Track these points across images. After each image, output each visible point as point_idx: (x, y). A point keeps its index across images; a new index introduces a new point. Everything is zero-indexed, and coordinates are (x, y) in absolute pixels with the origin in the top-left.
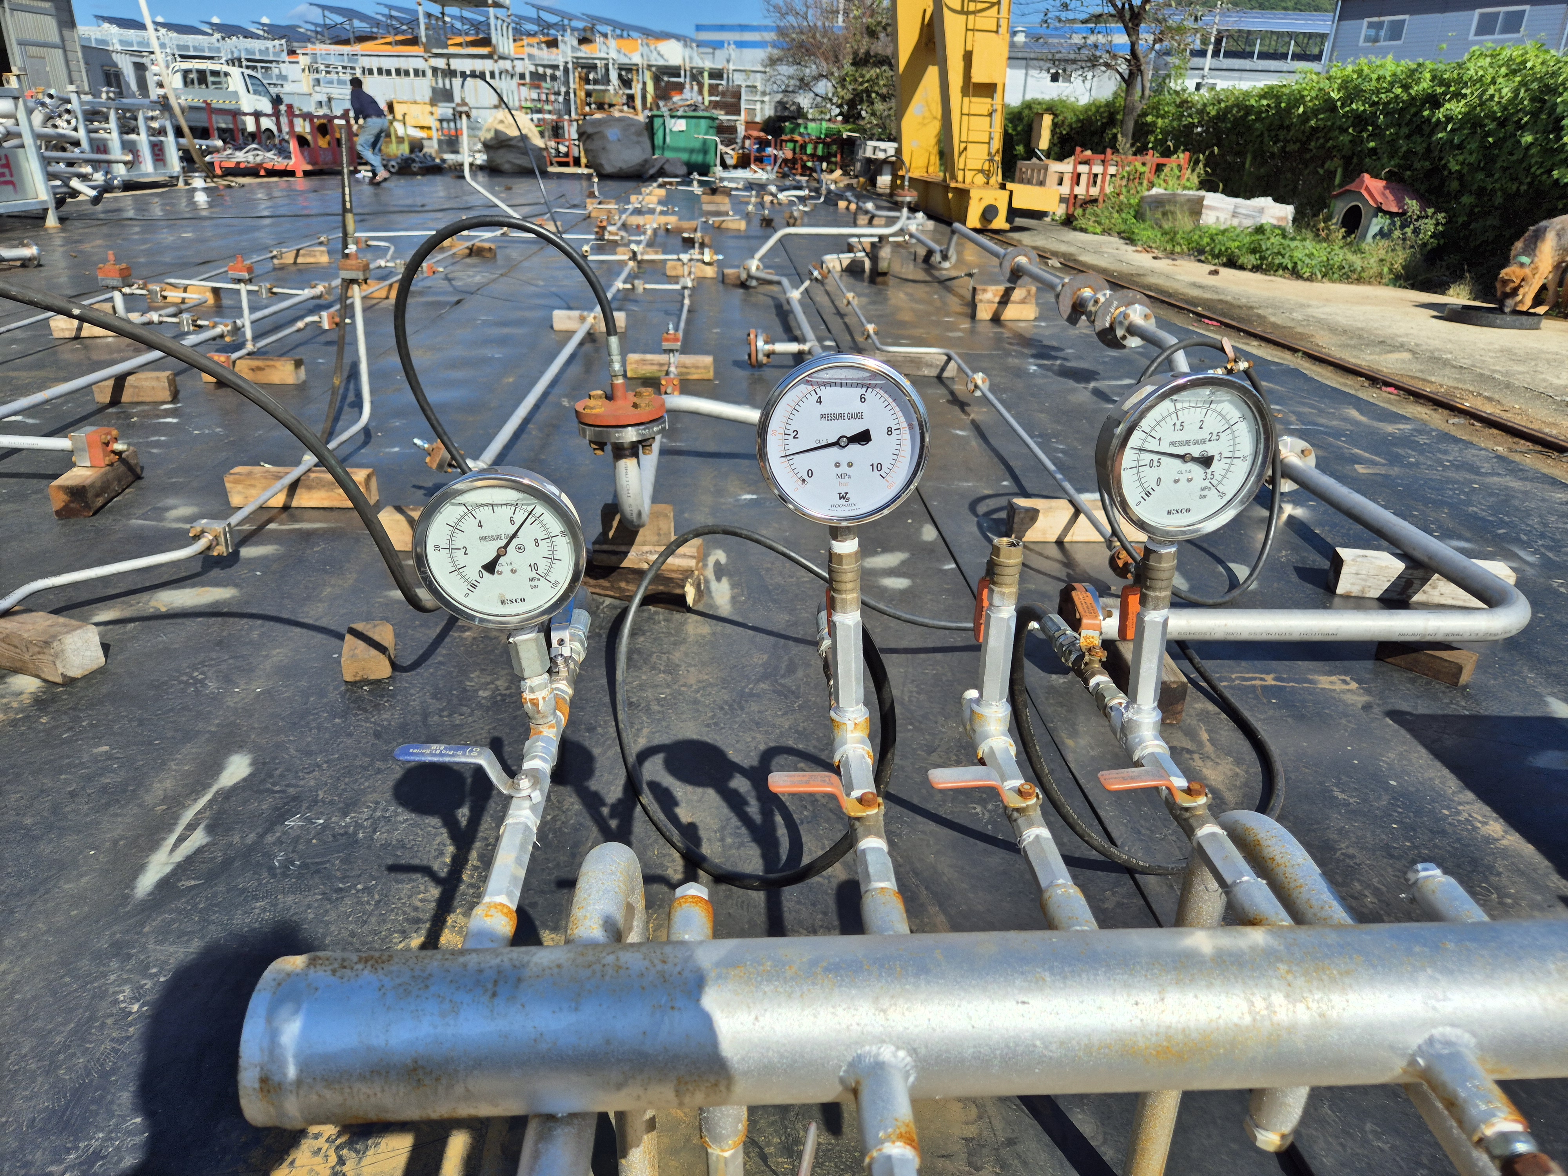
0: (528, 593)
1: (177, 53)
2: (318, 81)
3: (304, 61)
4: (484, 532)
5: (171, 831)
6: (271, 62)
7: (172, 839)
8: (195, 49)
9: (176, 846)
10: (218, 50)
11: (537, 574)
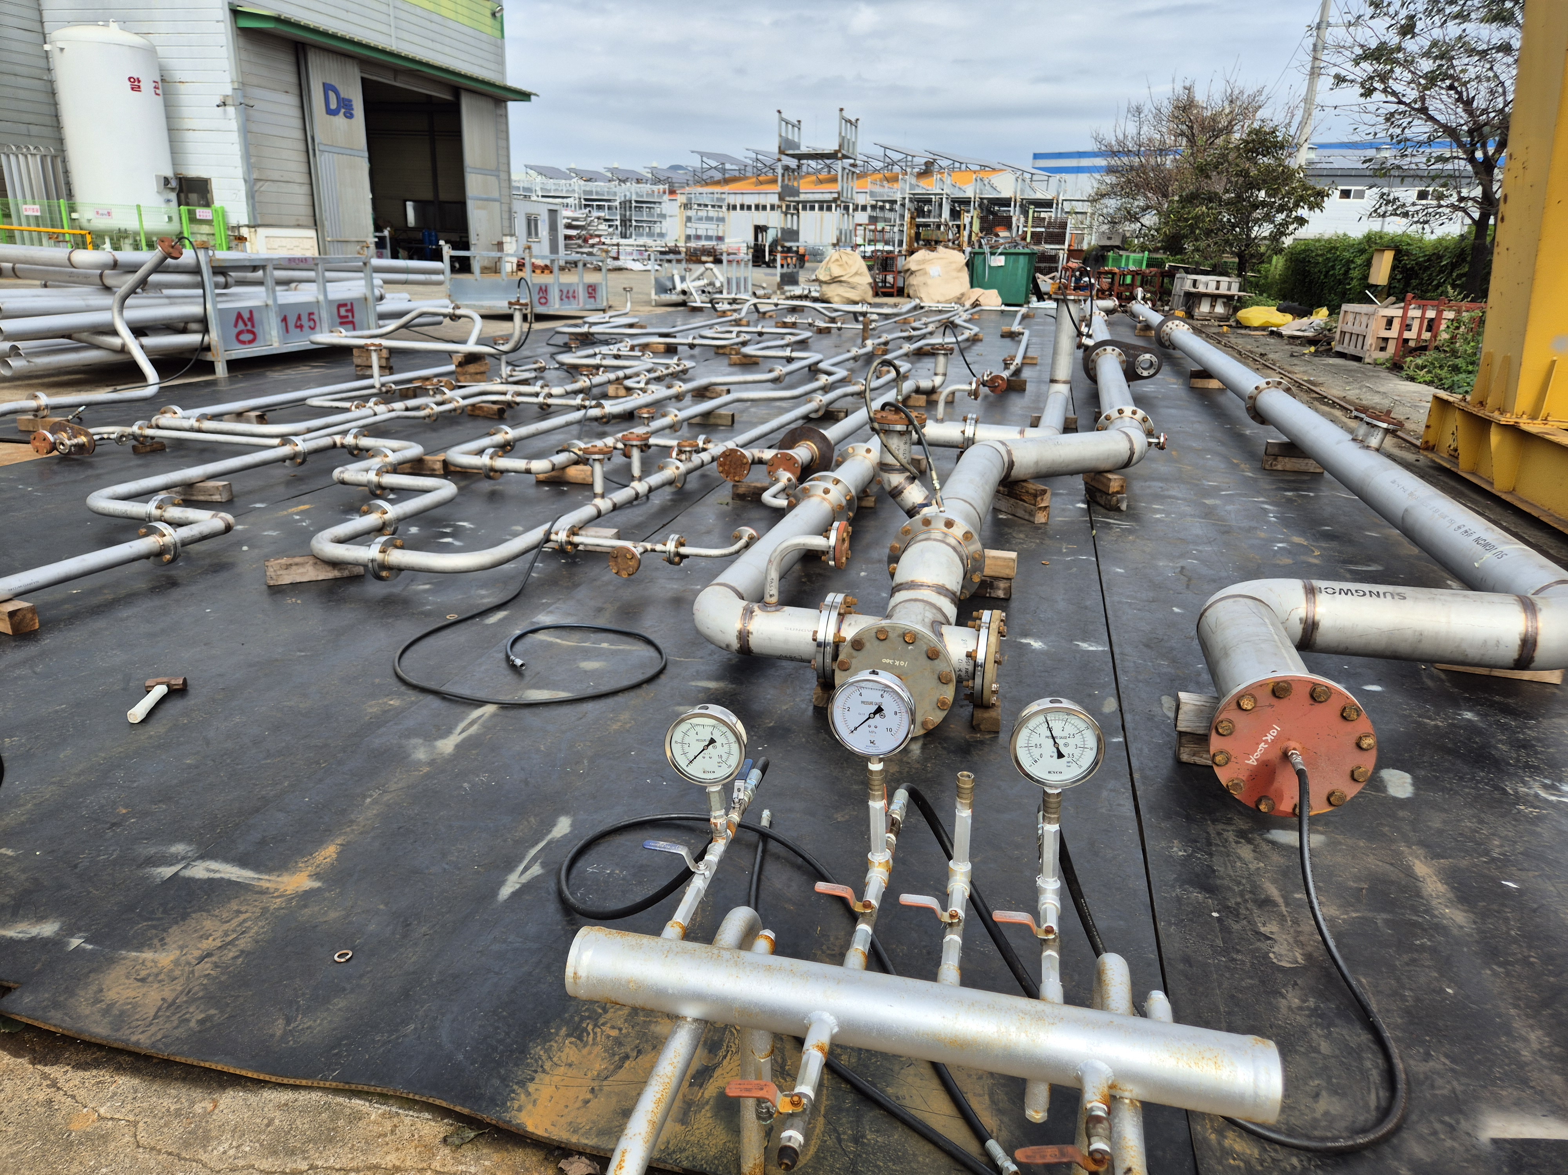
0: (716, 769)
1: (583, 197)
2: (689, 219)
3: (681, 199)
4: (698, 737)
5: (521, 861)
6: (654, 203)
7: (521, 868)
8: (597, 193)
9: (523, 872)
10: (615, 194)
11: (721, 761)
